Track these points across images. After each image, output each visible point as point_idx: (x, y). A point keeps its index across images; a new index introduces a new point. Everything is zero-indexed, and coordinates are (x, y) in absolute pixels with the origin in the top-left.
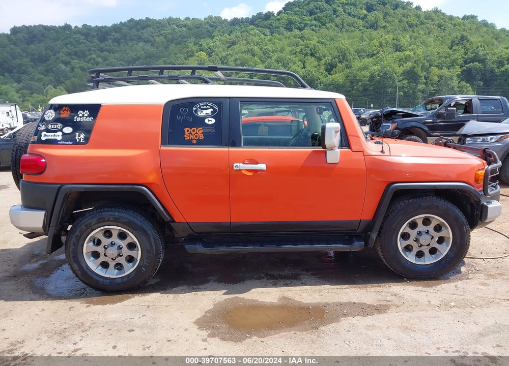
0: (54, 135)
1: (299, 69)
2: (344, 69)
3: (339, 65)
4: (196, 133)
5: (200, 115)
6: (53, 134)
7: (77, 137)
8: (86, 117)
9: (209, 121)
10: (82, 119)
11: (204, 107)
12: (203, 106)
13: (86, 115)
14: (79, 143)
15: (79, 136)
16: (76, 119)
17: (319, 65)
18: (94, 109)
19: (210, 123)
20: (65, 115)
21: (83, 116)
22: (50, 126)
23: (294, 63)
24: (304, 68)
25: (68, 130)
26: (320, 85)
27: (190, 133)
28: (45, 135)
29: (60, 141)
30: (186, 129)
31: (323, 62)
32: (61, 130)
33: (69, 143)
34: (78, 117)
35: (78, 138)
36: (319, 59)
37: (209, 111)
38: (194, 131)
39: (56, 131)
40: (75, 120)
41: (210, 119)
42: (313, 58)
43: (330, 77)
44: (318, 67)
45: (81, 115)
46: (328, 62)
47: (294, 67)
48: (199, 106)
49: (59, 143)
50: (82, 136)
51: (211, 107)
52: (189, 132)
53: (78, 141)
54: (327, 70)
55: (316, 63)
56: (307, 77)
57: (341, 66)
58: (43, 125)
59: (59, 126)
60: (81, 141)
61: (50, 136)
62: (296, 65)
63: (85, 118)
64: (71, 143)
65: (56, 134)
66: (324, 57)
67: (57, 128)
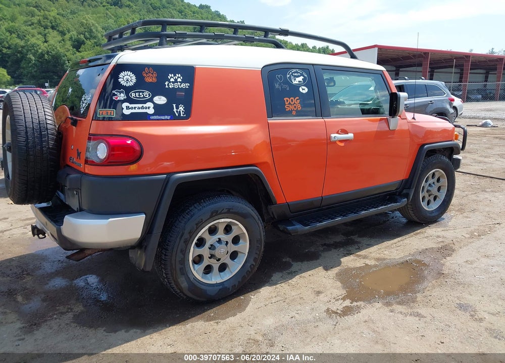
0: (143, 108)
1: (39, 42)
2: (94, 47)
3: (88, 42)
4: (295, 103)
5: (294, 83)
6: (140, 105)
7: (175, 110)
8: (180, 82)
9: (303, 89)
10: (176, 86)
11: (296, 74)
12: (294, 72)
13: (179, 80)
14: (179, 118)
15: (177, 108)
16: (168, 85)
17: (63, 40)
18: (188, 72)
19: (304, 92)
20: (150, 79)
21: (176, 81)
22: (133, 95)
23: (33, 36)
24: (46, 42)
25: (161, 100)
26: (69, 63)
27: (290, 104)
28: (128, 108)
29: (153, 115)
30: (285, 99)
31: (67, 36)
32: (151, 100)
33: (166, 117)
34: (170, 82)
35: (177, 111)
36: (63, 33)
37: (301, 79)
38: (292, 100)
39: (145, 102)
40: (167, 87)
41: (303, 87)
42: (55, 31)
43: (78, 54)
44: (62, 42)
45: (172, 80)
46: (73, 38)
47: (33, 40)
48: (291, 73)
49: (152, 117)
50: (181, 108)
51: (302, 75)
52: (288, 102)
53: (177, 115)
54: (74, 47)
55: (60, 38)
56: (51, 52)
57: (90, 43)
58: (120, 93)
59: (147, 94)
60: (182, 115)
61: (137, 109)
62: (35, 38)
63: (179, 84)
64: (169, 118)
65: (145, 105)
66: (69, 32)
67: (144, 97)
